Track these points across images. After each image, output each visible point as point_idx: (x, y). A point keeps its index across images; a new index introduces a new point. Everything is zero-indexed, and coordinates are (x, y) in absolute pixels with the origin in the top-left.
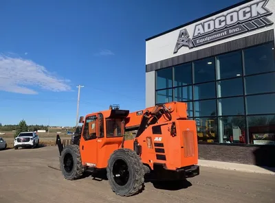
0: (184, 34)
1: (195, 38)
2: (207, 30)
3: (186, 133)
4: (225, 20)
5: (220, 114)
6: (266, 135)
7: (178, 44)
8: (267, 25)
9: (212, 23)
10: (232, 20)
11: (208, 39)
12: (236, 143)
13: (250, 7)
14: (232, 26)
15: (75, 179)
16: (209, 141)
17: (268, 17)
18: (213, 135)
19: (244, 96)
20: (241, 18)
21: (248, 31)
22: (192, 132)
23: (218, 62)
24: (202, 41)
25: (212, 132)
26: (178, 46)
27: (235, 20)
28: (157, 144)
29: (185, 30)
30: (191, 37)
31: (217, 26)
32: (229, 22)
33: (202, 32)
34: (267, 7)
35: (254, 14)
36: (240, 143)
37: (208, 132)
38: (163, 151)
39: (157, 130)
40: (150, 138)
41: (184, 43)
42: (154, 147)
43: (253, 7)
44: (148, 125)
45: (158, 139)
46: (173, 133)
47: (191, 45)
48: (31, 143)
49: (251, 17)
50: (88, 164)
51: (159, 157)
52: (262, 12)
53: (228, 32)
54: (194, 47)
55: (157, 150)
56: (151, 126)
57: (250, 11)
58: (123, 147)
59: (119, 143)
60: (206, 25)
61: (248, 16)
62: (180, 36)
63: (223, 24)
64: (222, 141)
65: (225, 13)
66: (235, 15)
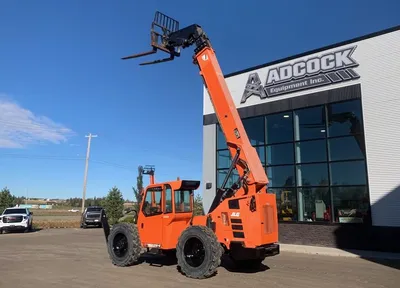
0: (255, 79)
1: (269, 86)
2: (283, 77)
3: (266, 207)
4: (305, 67)
5: (300, 184)
6: (353, 211)
7: (246, 92)
8: (353, 79)
9: (290, 68)
10: (313, 68)
11: (285, 88)
12: (319, 222)
13: (334, 54)
14: (314, 76)
15: (128, 265)
16: (285, 219)
17: (354, 69)
18: (291, 211)
19: (328, 162)
20: (324, 67)
21: (332, 83)
22: (272, 207)
23: (297, 118)
24: (277, 90)
25: (290, 207)
26: (247, 95)
27: (317, 68)
28: (234, 221)
29: (256, 74)
30: (263, 84)
31: (296, 74)
32: (310, 70)
33: (277, 78)
34: (353, 56)
35: (339, 64)
36: (324, 222)
37: (284, 208)
38: (241, 227)
39: (234, 205)
40: (226, 213)
41: (254, 91)
42: (231, 224)
43: (338, 55)
44: (224, 199)
45: (235, 214)
46: (253, 207)
47: (263, 95)
48: (24, 223)
49: (335, 67)
50: (150, 246)
51: (236, 235)
52: (348, 62)
53: (309, 82)
54: (267, 97)
55: (234, 227)
56: (227, 200)
57: (334, 60)
58: (191, 224)
59: (187, 219)
60: (282, 71)
61: (332, 65)
62: (249, 82)
63: (303, 72)
64: (302, 219)
65: (305, 58)
66: (317, 61)
